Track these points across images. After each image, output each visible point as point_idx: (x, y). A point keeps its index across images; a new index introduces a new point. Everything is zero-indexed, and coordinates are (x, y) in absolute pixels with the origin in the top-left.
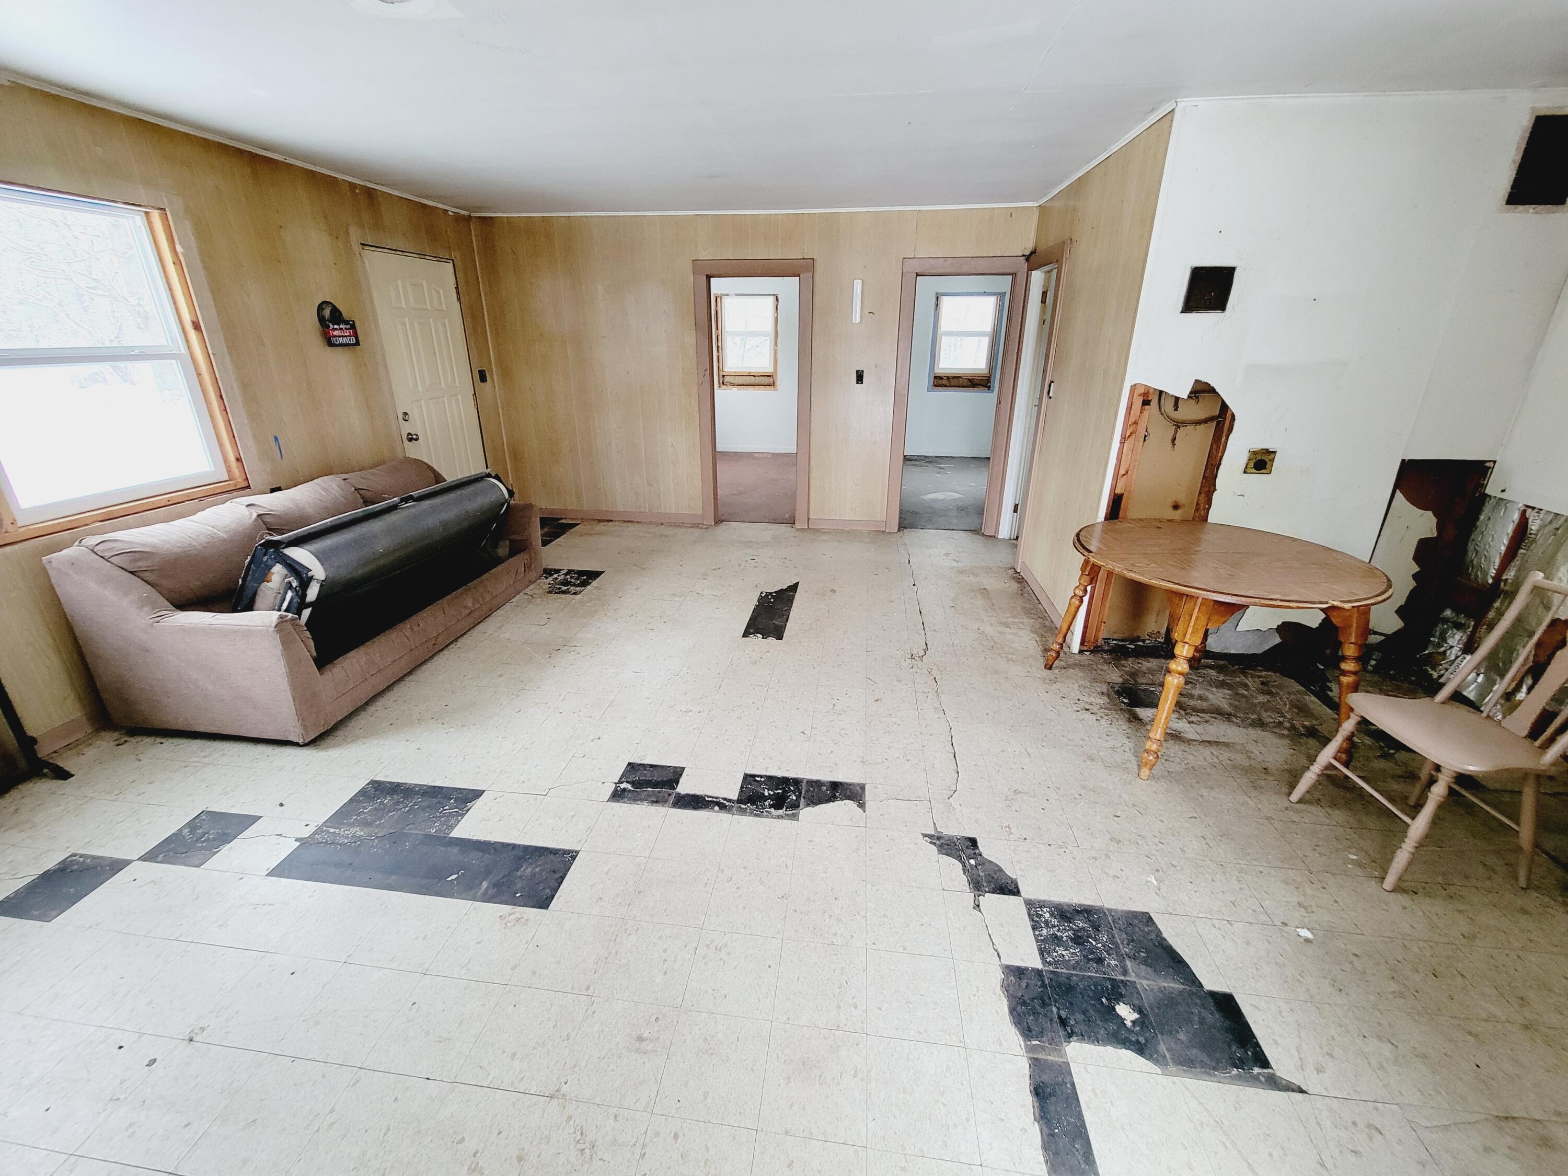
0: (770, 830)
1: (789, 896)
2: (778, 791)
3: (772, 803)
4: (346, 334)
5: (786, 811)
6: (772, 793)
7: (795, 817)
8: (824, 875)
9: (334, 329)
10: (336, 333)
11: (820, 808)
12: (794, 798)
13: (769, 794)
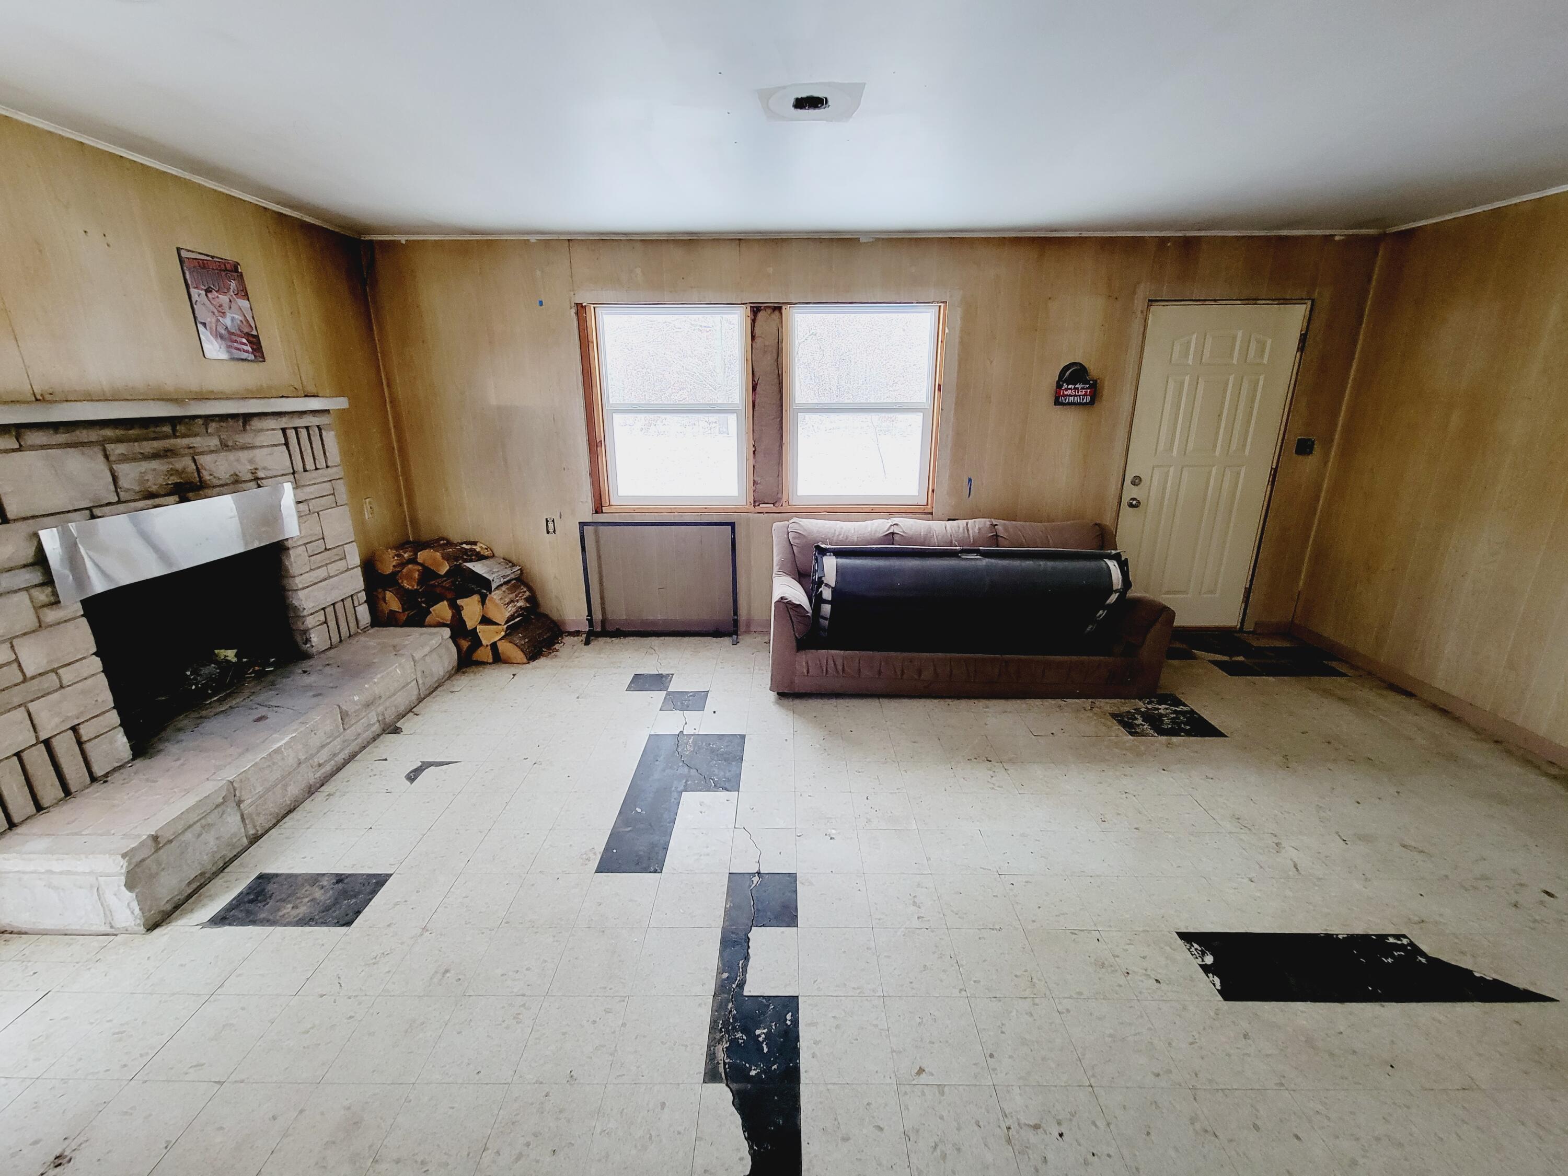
0: (686, 1046)
1: (570, 1085)
2: (765, 1047)
3: (740, 1041)
4: (1080, 393)
5: (725, 1064)
6: (761, 1039)
7: (711, 1076)
8: (598, 1130)
9: (1067, 389)
10: (1069, 392)
11: (732, 1114)
12: (753, 1073)
13: (759, 1036)
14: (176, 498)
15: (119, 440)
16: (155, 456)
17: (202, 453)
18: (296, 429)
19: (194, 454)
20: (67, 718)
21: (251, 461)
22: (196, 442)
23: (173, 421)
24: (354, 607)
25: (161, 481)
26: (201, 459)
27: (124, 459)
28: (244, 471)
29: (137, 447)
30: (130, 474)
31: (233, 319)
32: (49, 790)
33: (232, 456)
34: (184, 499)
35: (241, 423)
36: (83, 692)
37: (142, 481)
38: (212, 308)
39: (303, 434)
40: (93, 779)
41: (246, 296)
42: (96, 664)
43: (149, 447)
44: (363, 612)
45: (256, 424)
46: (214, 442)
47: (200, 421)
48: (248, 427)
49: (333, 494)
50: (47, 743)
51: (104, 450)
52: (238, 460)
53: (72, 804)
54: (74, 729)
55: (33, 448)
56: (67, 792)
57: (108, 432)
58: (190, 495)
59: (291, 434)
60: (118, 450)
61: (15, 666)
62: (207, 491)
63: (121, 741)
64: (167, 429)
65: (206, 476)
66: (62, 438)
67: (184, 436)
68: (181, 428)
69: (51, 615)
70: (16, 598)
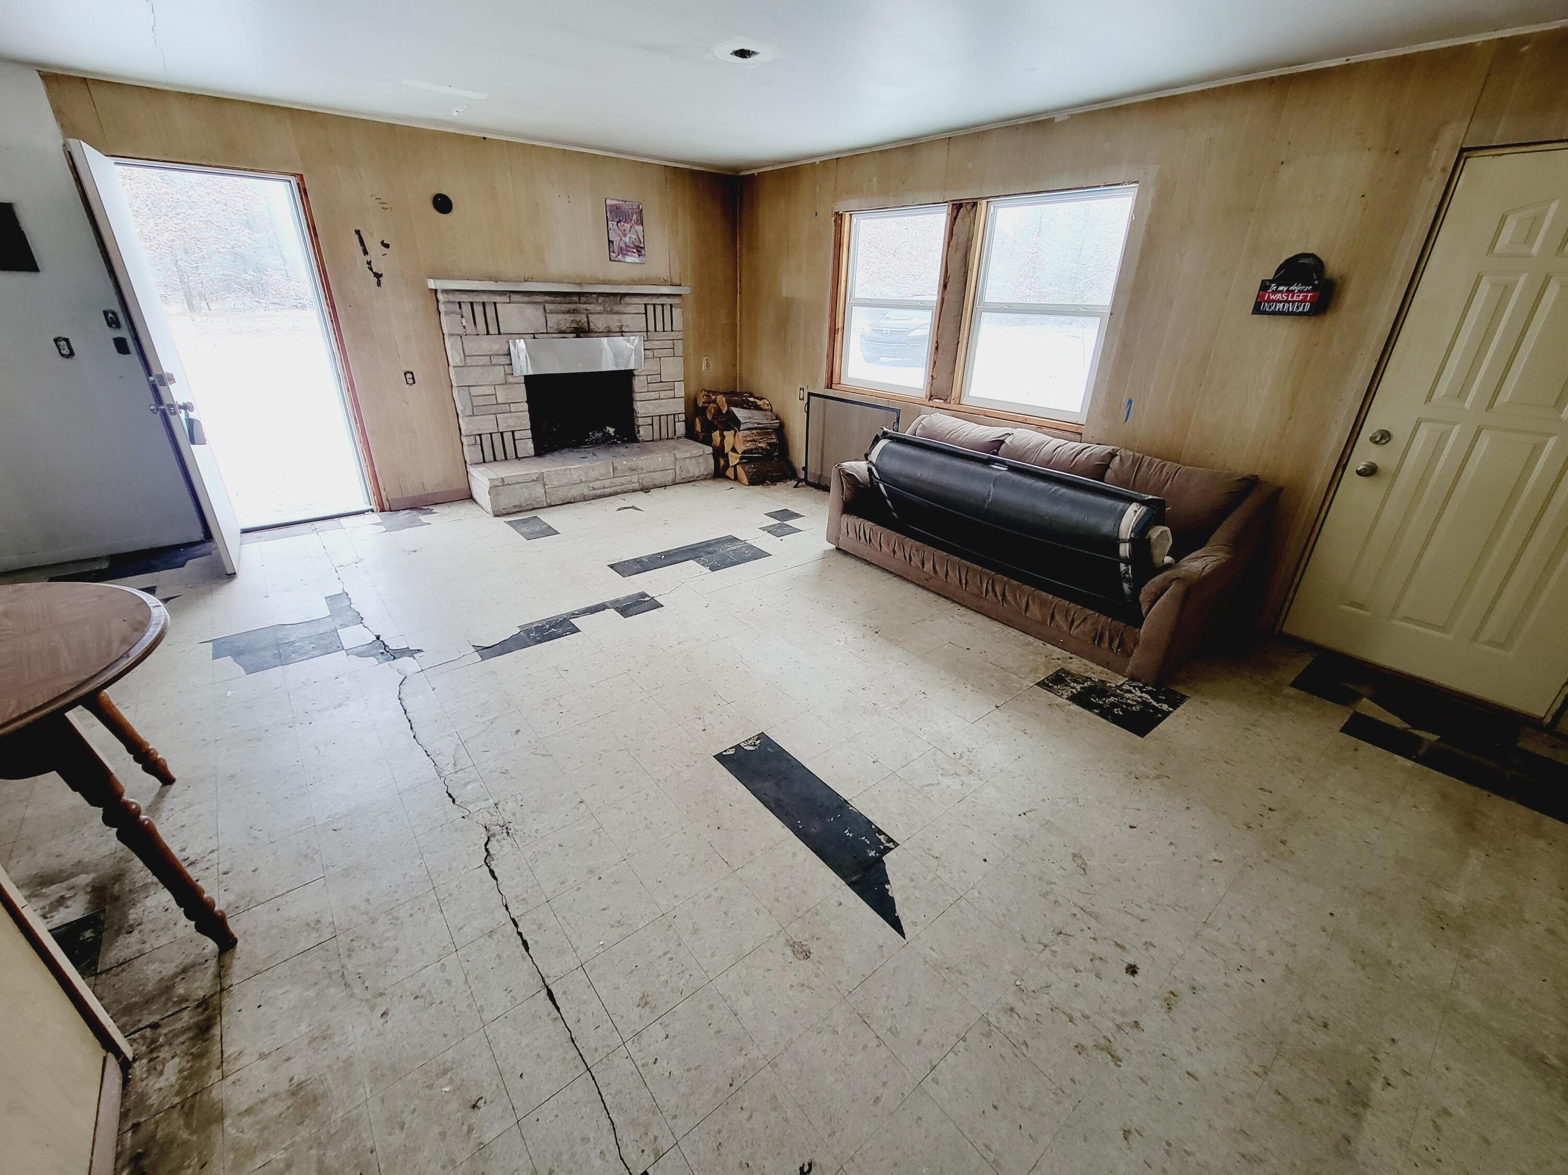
9: (1278, 292)
10: (1278, 296)
14: (575, 335)
15: (553, 303)
16: (569, 312)
17: (592, 313)
18: (654, 305)
19: (588, 313)
20: (509, 426)
21: (619, 321)
22: (590, 307)
23: (579, 294)
24: (675, 422)
25: (568, 325)
26: (591, 317)
27: (552, 312)
28: (614, 326)
29: (559, 307)
30: (553, 319)
31: (630, 238)
32: (500, 455)
33: (609, 317)
34: (578, 336)
35: (619, 298)
36: (519, 417)
37: (558, 324)
38: (619, 232)
39: (659, 309)
40: (517, 457)
41: (642, 224)
42: (525, 406)
43: (565, 307)
44: (681, 428)
45: (627, 300)
46: (599, 308)
47: (595, 296)
48: (622, 302)
49: (673, 348)
50: (502, 433)
51: (544, 307)
52: (612, 320)
53: (506, 463)
54: (513, 432)
55: (514, 303)
56: (506, 459)
57: (547, 298)
58: (582, 335)
59: (650, 308)
60: (549, 307)
61: (494, 397)
62: (592, 335)
63: (530, 445)
64: (575, 299)
65: (592, 326)
66: (526, 299)
67: (585, 303)
68: (583, 299)
69: (510, 379)
70: (499, 368)
